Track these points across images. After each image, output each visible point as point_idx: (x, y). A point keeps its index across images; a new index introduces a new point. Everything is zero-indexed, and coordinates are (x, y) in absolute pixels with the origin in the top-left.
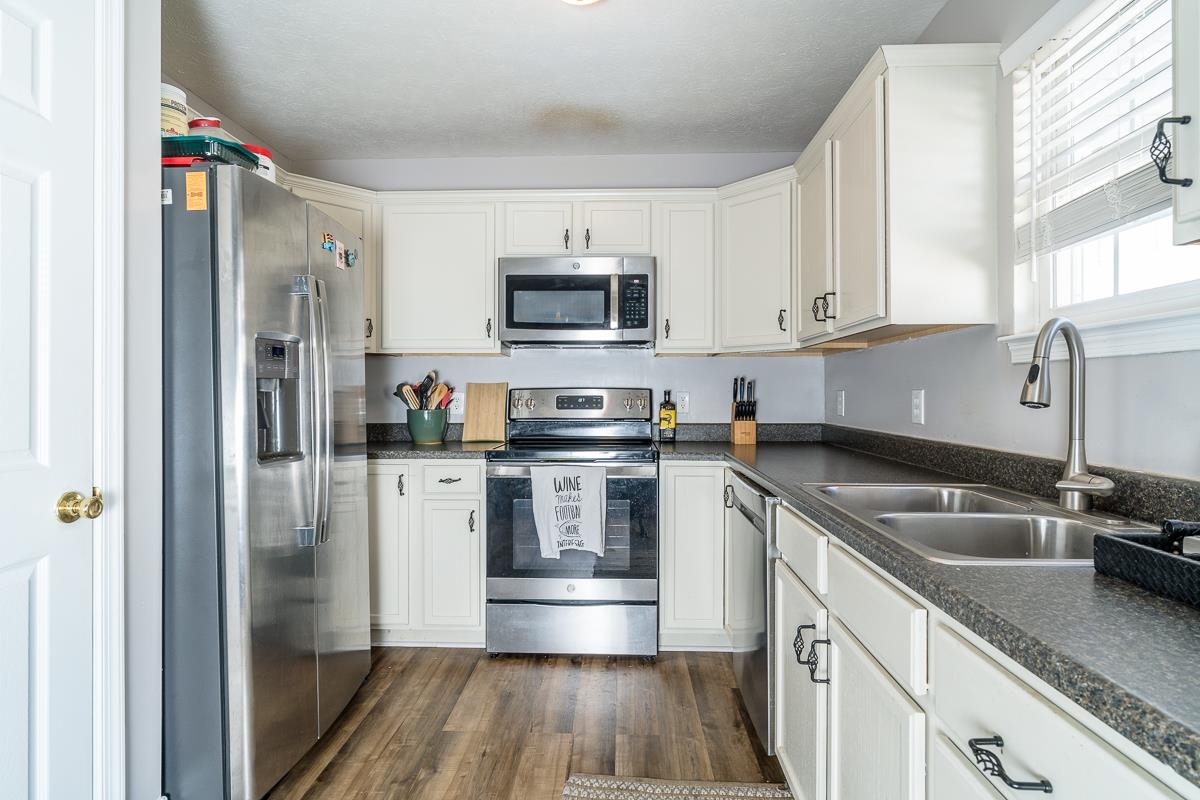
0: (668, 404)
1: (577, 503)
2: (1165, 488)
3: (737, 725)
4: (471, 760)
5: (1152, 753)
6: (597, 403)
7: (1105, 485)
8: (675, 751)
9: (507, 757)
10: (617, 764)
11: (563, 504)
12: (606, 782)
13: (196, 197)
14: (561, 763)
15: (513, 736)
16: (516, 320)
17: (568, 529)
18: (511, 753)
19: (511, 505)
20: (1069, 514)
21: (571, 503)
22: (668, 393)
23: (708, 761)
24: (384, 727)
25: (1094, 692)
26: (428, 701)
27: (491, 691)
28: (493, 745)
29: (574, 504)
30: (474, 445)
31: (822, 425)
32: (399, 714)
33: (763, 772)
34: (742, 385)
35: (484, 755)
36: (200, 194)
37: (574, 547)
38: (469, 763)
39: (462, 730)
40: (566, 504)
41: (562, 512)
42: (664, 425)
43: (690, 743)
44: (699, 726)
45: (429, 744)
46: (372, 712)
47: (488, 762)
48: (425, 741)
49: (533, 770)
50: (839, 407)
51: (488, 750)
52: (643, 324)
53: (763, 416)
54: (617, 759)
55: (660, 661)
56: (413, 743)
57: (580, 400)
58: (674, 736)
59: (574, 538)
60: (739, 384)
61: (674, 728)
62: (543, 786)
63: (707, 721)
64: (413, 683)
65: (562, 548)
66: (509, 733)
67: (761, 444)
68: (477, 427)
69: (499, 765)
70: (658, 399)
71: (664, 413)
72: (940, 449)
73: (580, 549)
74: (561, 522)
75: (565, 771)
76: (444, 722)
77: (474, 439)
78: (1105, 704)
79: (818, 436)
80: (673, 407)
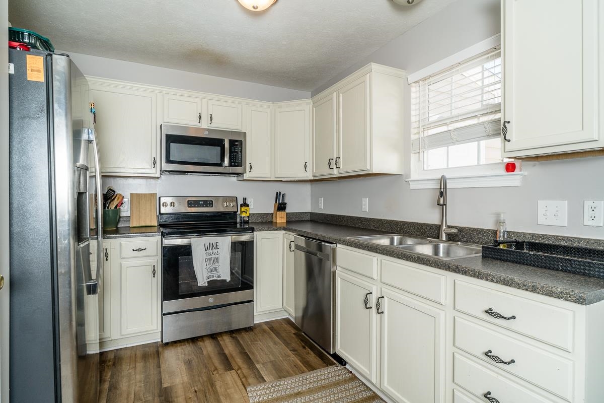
0: (245, 204)
1: (217, 256)
2: (472, 231)
3: (304, 347)
4: (191, 396)
5: (556, 297)
6: (210, 204)
7: (454, 231)
8: (285, 364)
9: (209, 389)
10: (264, 377)
11: (209, 257)
12: (265, 385)
13: (36, 73)
14: (238, 384)
15: (205, 379)
16: (171, 159)
17: (212, 270)
18: (210, 387)
19: (177, 260)
20: (443, 242)
21: (213, 256)
22: (245, 199)
23: (301, 364)
24: (125, 395)
25: (533, 286)
26: (142, 376)
27: (177, 361)
28: (197, 386)
29: (215, 256)
30: (138, 229)
31: (310, 213)
32: (129, 387)
33: (325, 363)
34: (280, 195)
35: (196, 392)
36: (39, 71)
37: (215, 278)
38: (191, 398)
39: (174, 384)
40: (210, 257)
41: (208, 261)
42: (243, 215)
43: (289, 359)
44: (290, 352)
45: (160, 396)
46: (110, 390)
47: (201, 395)
48: (156, 395)
49: (226, 391)
50: (320, 205)
51: (196, 389)
52: (240, 165)
53: (289, 209)
54: (263, 375)
55: (256, 329)
56: (150, 398)
57: (201, 203)
58: (281, 359)
59: (215, 274)
60: (278, 195)
61: (279, 356)
62: (236, 396)
63: (291, 349)
64: (126, 369)
65: (208, 280)
66: (202, 379)
67: (288, 222)
68: (139, 219)
69: (207, 394)
70: (240, 202)
71: (243, 209)
72: (378, 221)
73: (219, 279)
74: (208, 266)
75: (243, 387)
76: (161, 383)
77: (138, 225)
78: (538, 288)
79: (308, 218)
80: (248, 206)
